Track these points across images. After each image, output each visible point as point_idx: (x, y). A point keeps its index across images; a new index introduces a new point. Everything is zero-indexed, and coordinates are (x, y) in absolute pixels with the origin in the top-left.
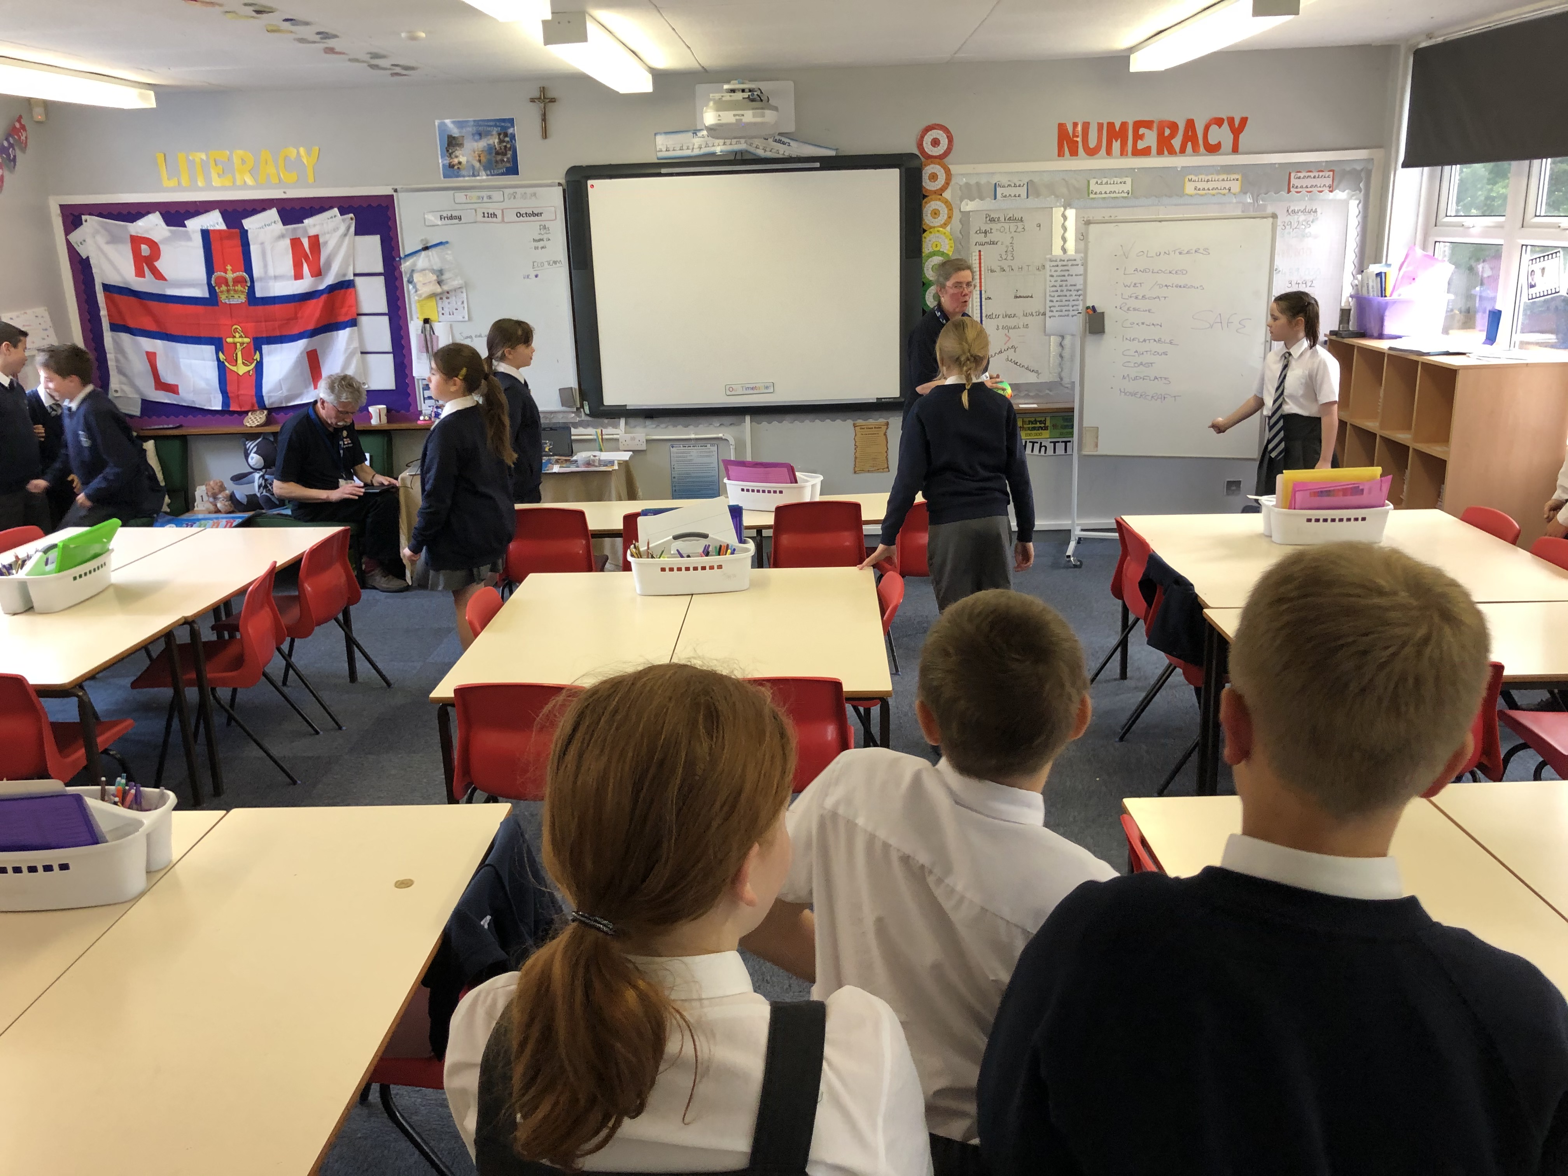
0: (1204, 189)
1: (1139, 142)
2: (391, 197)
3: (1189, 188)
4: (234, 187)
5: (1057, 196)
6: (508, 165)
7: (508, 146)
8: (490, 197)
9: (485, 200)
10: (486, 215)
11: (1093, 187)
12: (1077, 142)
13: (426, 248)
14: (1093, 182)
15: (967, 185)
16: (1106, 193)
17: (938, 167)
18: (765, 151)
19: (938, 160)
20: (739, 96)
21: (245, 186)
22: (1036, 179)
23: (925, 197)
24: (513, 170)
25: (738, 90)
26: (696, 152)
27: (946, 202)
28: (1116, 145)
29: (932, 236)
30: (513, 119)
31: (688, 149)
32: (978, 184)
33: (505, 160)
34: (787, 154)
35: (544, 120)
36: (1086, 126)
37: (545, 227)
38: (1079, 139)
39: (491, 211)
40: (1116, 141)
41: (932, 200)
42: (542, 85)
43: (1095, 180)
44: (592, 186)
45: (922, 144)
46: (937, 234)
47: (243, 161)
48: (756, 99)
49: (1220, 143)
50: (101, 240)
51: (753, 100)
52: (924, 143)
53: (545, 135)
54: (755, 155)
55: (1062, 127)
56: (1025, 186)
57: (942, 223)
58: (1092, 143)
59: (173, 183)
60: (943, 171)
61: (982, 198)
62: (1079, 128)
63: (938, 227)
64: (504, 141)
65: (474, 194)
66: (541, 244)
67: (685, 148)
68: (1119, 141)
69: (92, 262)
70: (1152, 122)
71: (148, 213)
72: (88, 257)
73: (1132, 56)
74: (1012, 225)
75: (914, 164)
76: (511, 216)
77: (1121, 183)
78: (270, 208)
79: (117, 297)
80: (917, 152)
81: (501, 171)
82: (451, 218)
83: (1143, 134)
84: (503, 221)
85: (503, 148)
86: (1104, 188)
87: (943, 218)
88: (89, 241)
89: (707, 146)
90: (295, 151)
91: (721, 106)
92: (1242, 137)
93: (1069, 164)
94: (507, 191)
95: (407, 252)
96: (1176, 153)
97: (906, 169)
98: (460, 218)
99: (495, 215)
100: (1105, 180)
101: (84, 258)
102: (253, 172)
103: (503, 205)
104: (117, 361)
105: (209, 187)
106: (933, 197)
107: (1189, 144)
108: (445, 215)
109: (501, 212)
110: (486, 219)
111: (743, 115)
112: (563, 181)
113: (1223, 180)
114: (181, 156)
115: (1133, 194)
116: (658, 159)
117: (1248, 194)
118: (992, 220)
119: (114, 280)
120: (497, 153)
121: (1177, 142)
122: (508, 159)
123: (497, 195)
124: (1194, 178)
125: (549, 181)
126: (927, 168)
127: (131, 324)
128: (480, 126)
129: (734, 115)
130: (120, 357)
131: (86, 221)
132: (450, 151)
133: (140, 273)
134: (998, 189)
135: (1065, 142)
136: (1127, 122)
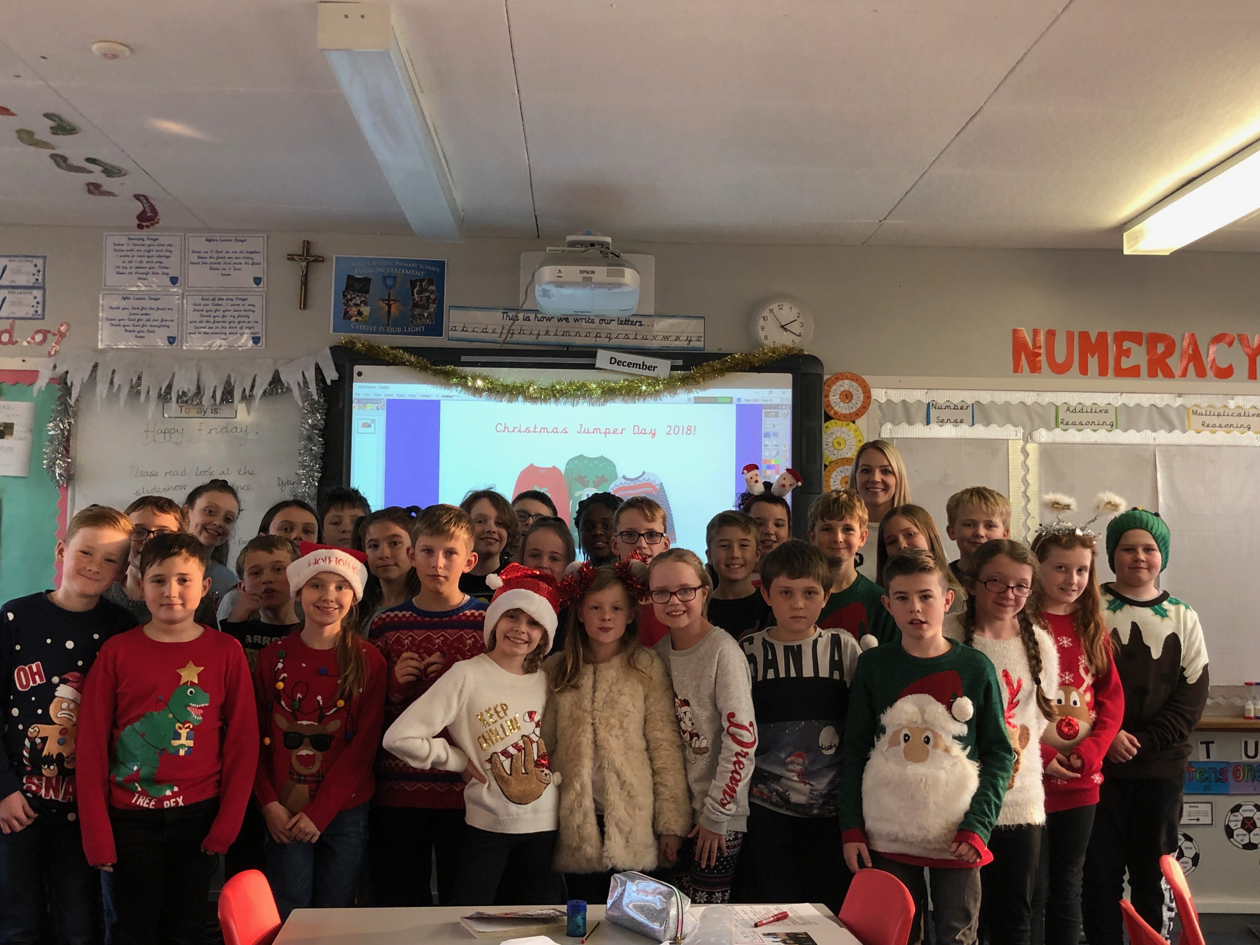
0: (1214, 426)
1: (1124, 359)
3: (1195, 423)
5: (1014, 425)
11: (1063, 414)
12: (1039, 355)
14: (1063, 409)
15: (890, 403)
16: (1081, 424)
17: (853, 383)
22: (984, 401)
28: (1093, 362)
32: (904, 403)
35: (305, 281)
36: (1051, 334)
38: (1042, 351)
40: (1093, 357)
42: (306, 240)
43: (1065, 407)
48: (611, 255)
49: (1231, 366)
53: (303, 304)
55: (1017, 335)
56: (970, 409)
61: (910, 422)
62: (1042, 338)
68: (1096, 356)
70: (1140, 334)
75: (813, 369)
77: (1101, 411)
83: (1129, 350)
86: (1078, 418)
93: (1029, 382)
96: (1174, 375)
97: (801, 376)
100: (1079, 407)
107: (1192, 366)
113: (1239, 415)
115: (1117, 427)
121: (1175, 362)
134: (933, 411)
135: (1023, 354)
136: (1106, 333)
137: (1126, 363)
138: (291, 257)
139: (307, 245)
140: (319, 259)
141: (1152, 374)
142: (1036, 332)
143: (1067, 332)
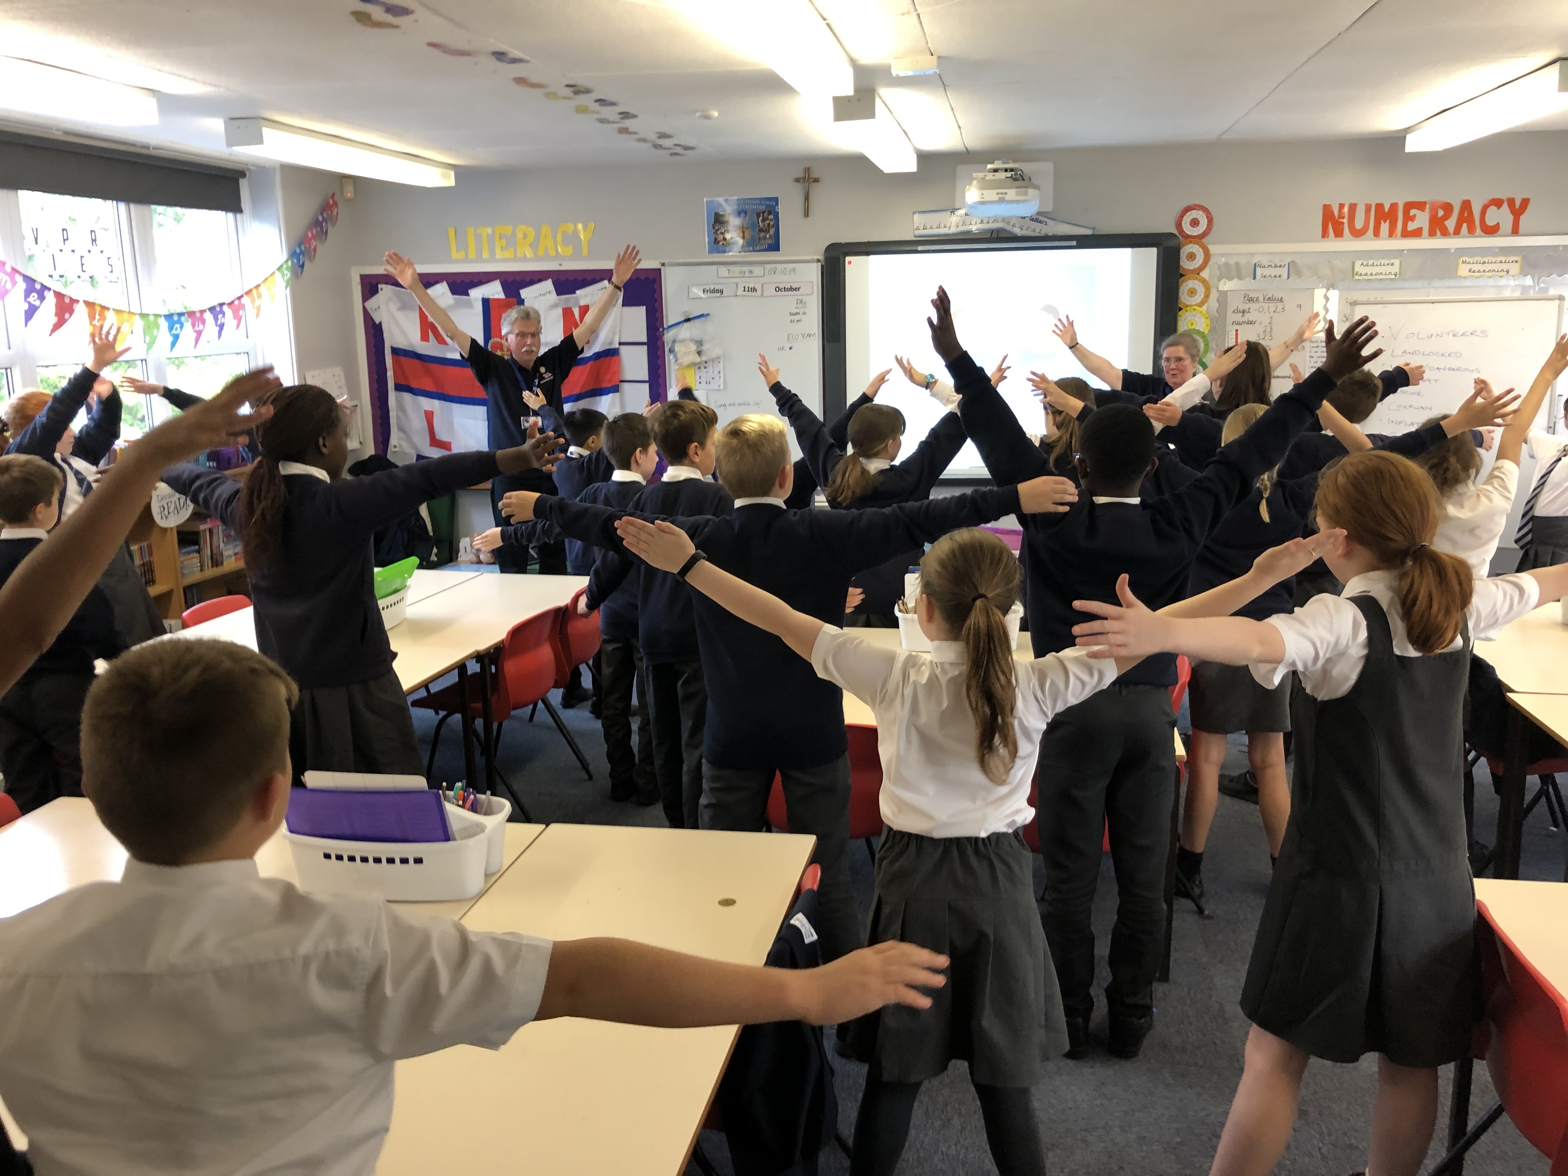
0: (1479, 271)
1: (1410, 223)
2: (659, 271)
3: (1463, 270)
4: (516, 259)
5: (1319, 277)
6: (770, 242)
7: (772, 223)
8: (751, 272)
9: (747, 274)
10: (747, 289)
11: (1358, 268)
12: (1343, 223)
13: (688, 320)
14: (1358, 263)
15: (1226, 265)
16: (1372, 275)
17: (1196, 246)
18: (1022, 229)
19: (1197, 240)
20: (1002, 175)
21: (524, 259)
22: (1298, 261)
23: (1182, 275)
24: (775, 247)
25: (1001, 169)
26: (953, 230)
27: (1204, 282)
28: (1385, 227)
29: (1187, 314)
30: (777, 198)
31: (945, 227)
32: (1237, 264)
33: (768, 237)
34: (1043, 233)
35: (807, 198)
36: (1353, 208)
37: (801, 301)
38: (1345, 220)
39: (752, 286)
40: (1385, 222)
41: (1189, 279)
42: (807, 166)
43: (1360, 262)
44: (850, 263)
45: (1180, 224)
46: (1194, 313)
47: (525, 236)
48: (1018, 178)
49: (1498, 224)
50: (393, 307)
51: (1016, 180)
52: (1183, 223)
53: (807, 214)
54: (1010, 232)
55: (1327, 209)
56: (1287, 267)
57: (1199, 301)
58: (1359, 224)
59: (462, 255)
60: (1201, 251)
61: (1240, 277)
62: (1346, 210)
63: (1194, 305)
64: (767, 219)
65: (736, 269)
66: (796, 318)
67: (942, 226)
68: (1388, 221)
69: (385, 327)
70: (1425, 203)
71: (436, 282)
72: (380, 323)
73: (1408, 137)
74: (1272, 305)
75: (1171, 243)
76: (770, 291)
77: (1388, 264)
78: (546, 279)
79: (402, 359)
80: (1176, 232)
81: (763, 247)
82: (714, 291)
83: (1415, 216)
84: (762, 294)
85: (766, 225)
86: (1369, 270)
87: (1199, 298)
88: (383, 308)
89: (964, 224)
90: (573, 226)
91: (985, 185)
92: (1523, 218)
93: (1333, 245)
94: (768, 267)
95: (670, 324)
96: (1450, 235)
97: (1164, 249)
98: (722, 292)
99: (754, 290)
100: (1371, 262)
101: (377, 322)
102: (534, 246)
103: (762, 280)
104: (398, 418)
105: (492, 259)
106: (1191, 276)
107: (1465, 225)
108: (708, 289)
109: (760, 286)
110: (746, 293)
111: (1006, 194)
112: (821, 258)
113: (1501, 262)
114: (471, 231)
115: (1400, 276)
116: (915, 237)
117: (1529, 277)
118: (1251, 300)
119: (402, 343)
120: (761, 230)
121: (1451, 224)
122: (770, 236)
123: (758, 270)
124: (1468, 260)
125: (808, 258)
126: (1186, 247)
127: (414, 385)
128: (747, 204)
129: (998, 194)
130: (401, 415)
131: (382, 289)
132: (717, 228)
133: (425, 338)
134: (1258, 269)
135: (1330, 224)
136: (1397, 203)
137: (1411, 226)
138: (797, 180)
139: (807, 170)
140: (816, 180)
141: (1432, 234)
142: (1341, 206)
143: (1366, 205)
